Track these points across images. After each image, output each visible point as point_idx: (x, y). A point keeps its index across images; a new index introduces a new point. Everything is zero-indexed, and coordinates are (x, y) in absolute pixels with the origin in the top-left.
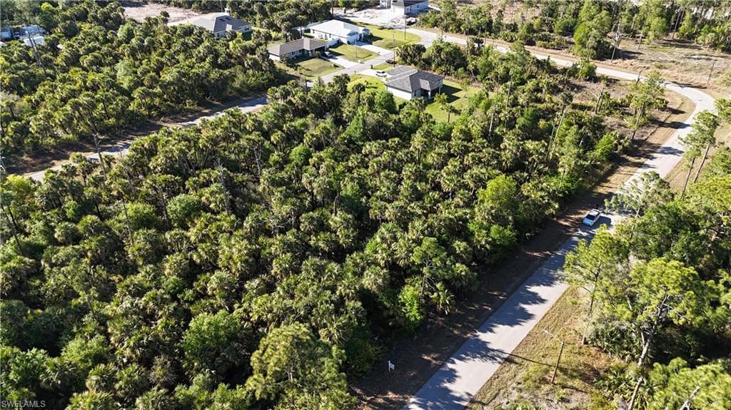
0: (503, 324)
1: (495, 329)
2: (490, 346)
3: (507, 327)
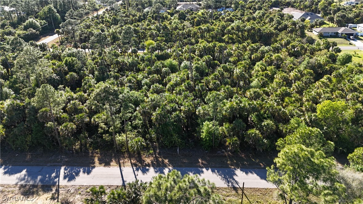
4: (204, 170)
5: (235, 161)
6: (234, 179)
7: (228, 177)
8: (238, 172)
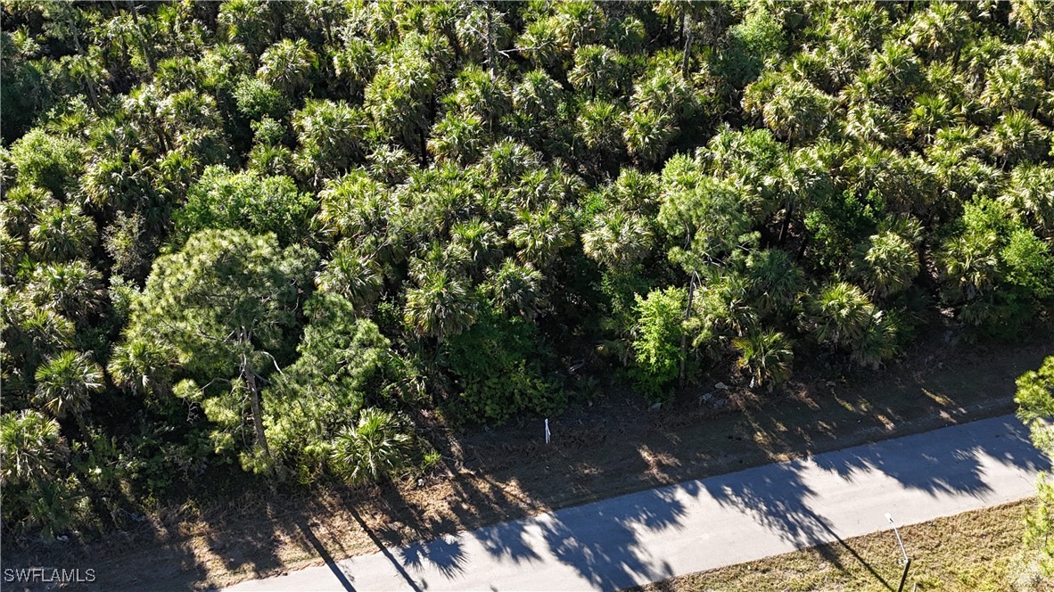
0: (888, 472)
1: (857, 474)
2: (808, 501)
3: (893, 482)
4: (681, 495)
5: (783, 428)
6: (808, 513)
7: (782, 507)
8: (813, 474)
